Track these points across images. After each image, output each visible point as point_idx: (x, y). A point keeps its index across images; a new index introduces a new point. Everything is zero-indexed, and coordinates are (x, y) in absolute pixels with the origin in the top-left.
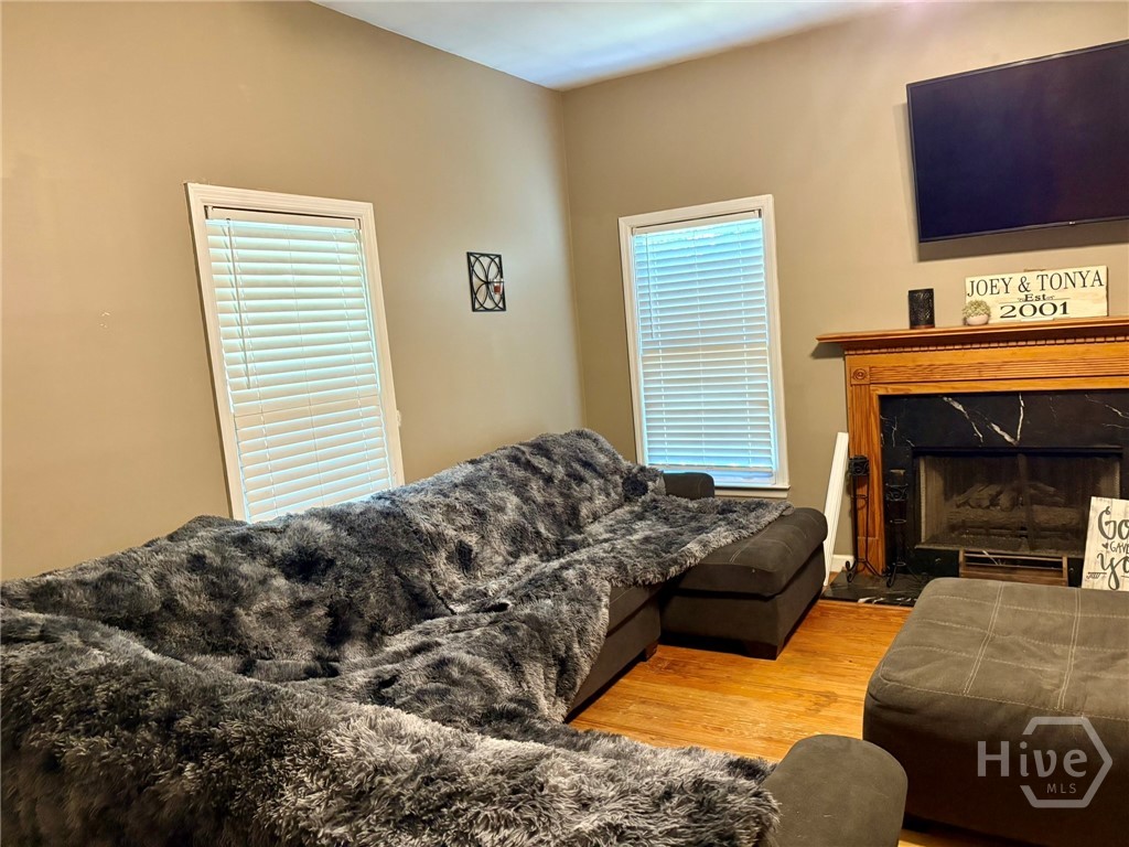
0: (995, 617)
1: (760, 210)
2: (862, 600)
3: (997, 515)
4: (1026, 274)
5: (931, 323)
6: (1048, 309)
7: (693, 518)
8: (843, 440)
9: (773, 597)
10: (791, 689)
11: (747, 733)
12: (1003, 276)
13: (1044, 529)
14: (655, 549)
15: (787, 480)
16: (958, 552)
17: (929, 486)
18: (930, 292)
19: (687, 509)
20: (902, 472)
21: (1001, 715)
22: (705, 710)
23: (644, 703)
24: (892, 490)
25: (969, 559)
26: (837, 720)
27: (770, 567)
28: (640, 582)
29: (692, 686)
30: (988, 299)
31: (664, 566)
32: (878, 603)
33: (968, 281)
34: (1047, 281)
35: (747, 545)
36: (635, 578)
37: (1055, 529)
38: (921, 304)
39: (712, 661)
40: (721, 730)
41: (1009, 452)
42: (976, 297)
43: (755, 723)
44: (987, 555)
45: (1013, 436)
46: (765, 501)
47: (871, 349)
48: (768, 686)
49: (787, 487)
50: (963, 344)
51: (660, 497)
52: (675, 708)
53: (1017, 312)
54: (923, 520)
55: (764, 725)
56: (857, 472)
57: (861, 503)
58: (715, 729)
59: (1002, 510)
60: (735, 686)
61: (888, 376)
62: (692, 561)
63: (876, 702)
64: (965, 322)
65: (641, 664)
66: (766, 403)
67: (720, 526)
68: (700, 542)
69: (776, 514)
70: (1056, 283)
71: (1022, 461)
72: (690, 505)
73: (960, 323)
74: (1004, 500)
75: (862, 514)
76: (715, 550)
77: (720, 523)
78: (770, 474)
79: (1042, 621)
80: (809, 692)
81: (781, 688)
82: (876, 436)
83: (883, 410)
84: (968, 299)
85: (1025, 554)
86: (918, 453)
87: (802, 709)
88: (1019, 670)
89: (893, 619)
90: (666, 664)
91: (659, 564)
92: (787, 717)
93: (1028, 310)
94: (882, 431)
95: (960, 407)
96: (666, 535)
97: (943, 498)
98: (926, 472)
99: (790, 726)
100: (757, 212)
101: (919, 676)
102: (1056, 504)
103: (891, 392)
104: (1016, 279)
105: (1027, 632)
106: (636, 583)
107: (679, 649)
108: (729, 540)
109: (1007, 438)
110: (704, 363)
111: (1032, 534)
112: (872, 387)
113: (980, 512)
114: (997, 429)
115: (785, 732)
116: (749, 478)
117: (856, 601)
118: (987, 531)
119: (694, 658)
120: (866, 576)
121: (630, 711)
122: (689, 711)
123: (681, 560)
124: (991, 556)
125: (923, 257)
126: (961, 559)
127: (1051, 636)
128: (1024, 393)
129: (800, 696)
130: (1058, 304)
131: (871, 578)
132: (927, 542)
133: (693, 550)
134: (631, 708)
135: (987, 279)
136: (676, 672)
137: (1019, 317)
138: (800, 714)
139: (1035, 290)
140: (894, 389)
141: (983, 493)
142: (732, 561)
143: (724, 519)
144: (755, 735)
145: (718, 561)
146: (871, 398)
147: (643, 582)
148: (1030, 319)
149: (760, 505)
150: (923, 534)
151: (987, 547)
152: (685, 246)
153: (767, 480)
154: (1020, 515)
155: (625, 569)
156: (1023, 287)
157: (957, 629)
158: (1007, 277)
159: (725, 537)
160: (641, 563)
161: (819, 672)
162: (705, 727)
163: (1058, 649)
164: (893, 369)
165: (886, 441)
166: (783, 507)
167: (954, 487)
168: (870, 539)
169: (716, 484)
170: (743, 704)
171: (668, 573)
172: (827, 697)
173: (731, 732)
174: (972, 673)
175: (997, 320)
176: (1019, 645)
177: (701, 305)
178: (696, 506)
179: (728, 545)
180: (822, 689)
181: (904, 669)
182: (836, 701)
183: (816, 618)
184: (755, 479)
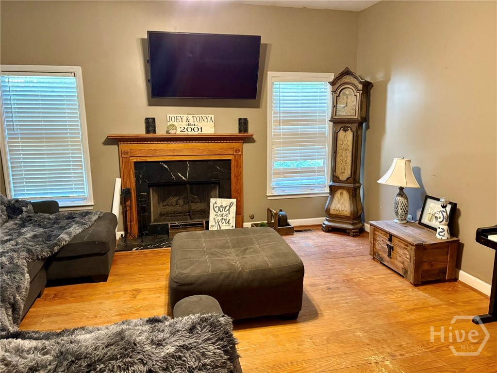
0: (204, 244)
1: (74, 73)
2: (134, 249)
3: (178, 208)
4: (188, 115)
5: (155, 132)
6: (196, 129)
7: (54, 223)
8: (118, 181)
9: (106, 253)
10: (120, 292)
11: (109, 315)
12: (181, 115)
13: (195, 212)
14: (42, 240)
15: (93, 201)
16: (168, 224)
17: (153, 199)
18: (154, 119)
19: (49, 219)
20: (146, 194)
21: (222, 277)
22: (83, 311)
23: (49, 317)
24: (142, 201)
25: (171, 226)
26: (144, 299)
27: (104, 240)
28: (40, 257)
29: (70, 302)
30: (175, 123)
31: (51, 247)
32: (141, 249)
33: (168, 116)
34: (195, 119)
35: (90, 232)
36: (37, 256)
37: (199, 211)
38: (150, 124)
39: (77, 288)
40: (96, 317)
41: (184, 183)
42: (171, 123)
43: (111, 310)
44: (177, 224)
45: (185, 177)
46: (90, 211)
47: (130, 142)
48: (109, 293)
49: (93, 204)
50: (167, 141)
51: (32, 215)
52: (67, 315)
53: (185, 130)
54: (152, 213)
55: (115, 310)
56: (125, 195)
57: (128, 208)
58: (93, 318)
59: (180, 206)
60: (94, 297)
61: (137, 154)
62: (64, 243)
63: (178, 284)
64: (167, 132)
65: (38, 299)
66: (81, 165)
67: (73, 225)
68: (66, 233)
69: (97, 216)
70: (198, 120)
71: (188, 186)
72: (51, 217)
73: (165, 133)
74: (181, 202)
75: (128, 213)
76: (75, 236)
77: (72, 223)
78: (84, 199)
79: (219, 242)
80: (128, 291)
81: (115, 292)
82: (133, 179)
83: (136, 169)
84: (169, 124)
85: (190, 222)
86: (150, 186)
87: (128, 299)
88: (222, 260)
89: (149, 255)
90: (52, 296)
91: (48, 247)
92: (124, 303)
93: (189, 129)
94: (135, 177)
95: (166, 167)
96: (45, 232)
97: (158, 203)
98: (153, 193)
99: (126, 307)
100: (73, 74)
101: (192, 270)
102: (198, 202)
103: (139, 160)
104: (185, 117)
105: (216, 247)
106: (38, 258)
107: (56, 287)
108: (80, 231)
109: (183, 178)
110: (46, 146)
111: (190, 214)
112: (131, 158)
113: (173, 208)
114: (180, 175)
115: (126, 310)
116: (73, 201)
117: (132, 250)
118: (174, 215)
119: (66, 289)
120: (131, 239)
121: (43, 323)
122: (76, 314)
123: (59, 243)
124: (179, 224)
125: (150, 104)
126: (169, 227)
127: (223, 247)
128: (189, 161)
129: (125, 293)
130: (199, 128)
131: (133, 240)
132: (154, 222)
133: (64, 238)
134: (43, 321)
135: (175, 116)
136: (60, 298)
137: (186, 132)
138: (128, 301)
139: (192, 122)
140: (140, 159)
141: (174, 200)
142: (85, 239)
143: (73, 221)
144: (113, 315)
145: (79, 241)
146: (130, 163)
147: (42, 257)
148: (191, 133)
149: (88, 213)
150: (152, 219)
151: (176, 221)
152: (31, 85)
153: (82, 202)
154: (186, 207)
155: (32, 252)
156: (187, 120)
157: (195, 251)
158: (182, 116)
159: (78, 230)
160: (38, 248)
161: (129, 282)
162: (87, 318)
163: (228, 251)
164: (140, 150)
165: (137, 181)
166: (99, 213)
167: (162, 199)
168: (132, 223)
169: (60, 206)
170: (101, 303)
171: (54, 250)
172: (136, 291)
173: (101, 317)
174: (209, 265)
175: (179, 132)
176: (216, 251)
177: (43, 116)
178: (54, 217)
179: (80, 233)
180: (133, 288)
181: (185, 269)
182: (141, 292)
183: (117, 260)
184: (76, 202)
